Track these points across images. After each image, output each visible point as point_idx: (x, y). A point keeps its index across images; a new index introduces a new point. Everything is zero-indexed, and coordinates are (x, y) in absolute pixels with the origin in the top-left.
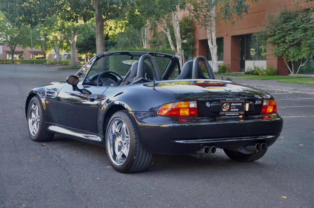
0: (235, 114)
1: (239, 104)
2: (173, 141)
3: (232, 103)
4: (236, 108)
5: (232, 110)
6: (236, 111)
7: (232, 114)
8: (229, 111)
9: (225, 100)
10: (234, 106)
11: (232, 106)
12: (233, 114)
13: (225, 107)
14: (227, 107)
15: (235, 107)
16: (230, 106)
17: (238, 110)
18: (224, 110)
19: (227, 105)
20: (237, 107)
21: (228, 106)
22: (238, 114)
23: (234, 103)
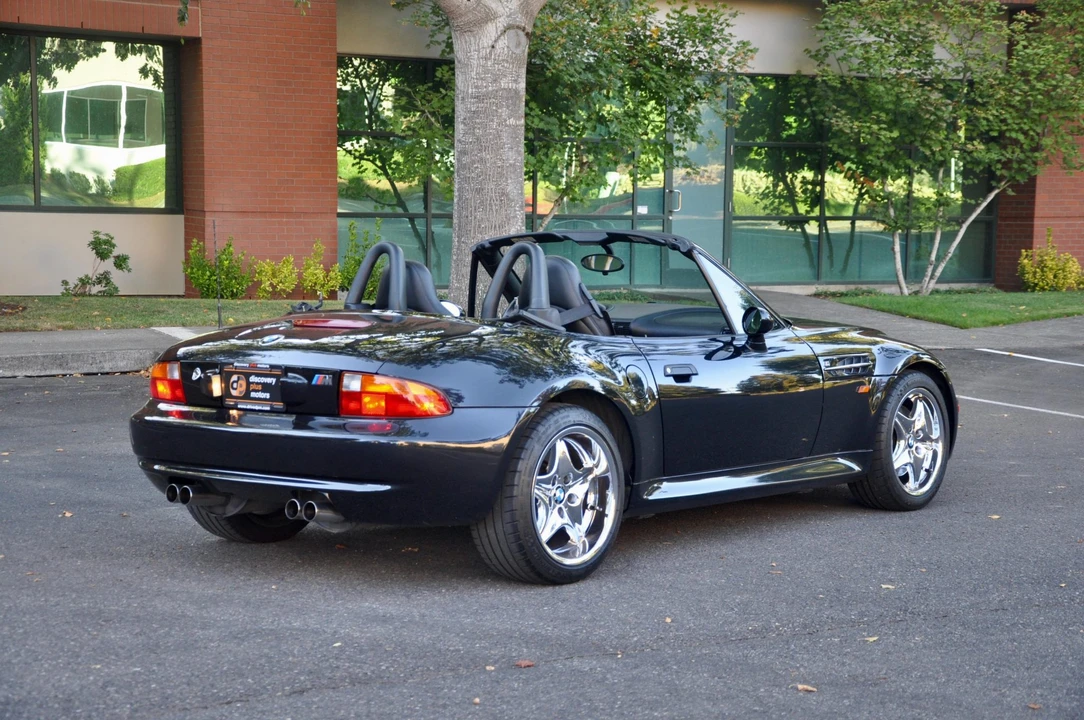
0: (260, 408)
1: (269, 380)
3: (251, 374)
4: (263, 391)
5: (253, 394)
6: (265, 400)
7: (253, 407)
8: (246, 396)
9: (232, 364)
10: (257, 383)
11: (253, 383)
12: (257, 408)
13: (235, 385)
14: (241, 386)
15: (260, 387)
16: (249, 384)
17: (268, 396)
18: (234, 393)
19: (239, 378)
20: (265, 387)
21: (243, 383)
22: (268, 408)
23: (258, 375)
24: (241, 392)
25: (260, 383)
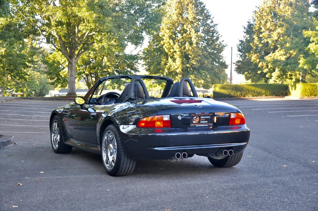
1: (208, 117)
2: (153, 149)
3: (201, 116)
5: (201, 122)
8: (199, 123)
9: (195, 114)
10: (203, 118)
12: (203, 126)
13: (195, 120)
14: (197, 120)
16: (200, 119)
17: (207, 122)
18: (194, 122)
19: (196, 118)
21: (198, 119)
22: (207, 126)
23: (203, 116)
24: (196, 122)
25: (205, 118)
